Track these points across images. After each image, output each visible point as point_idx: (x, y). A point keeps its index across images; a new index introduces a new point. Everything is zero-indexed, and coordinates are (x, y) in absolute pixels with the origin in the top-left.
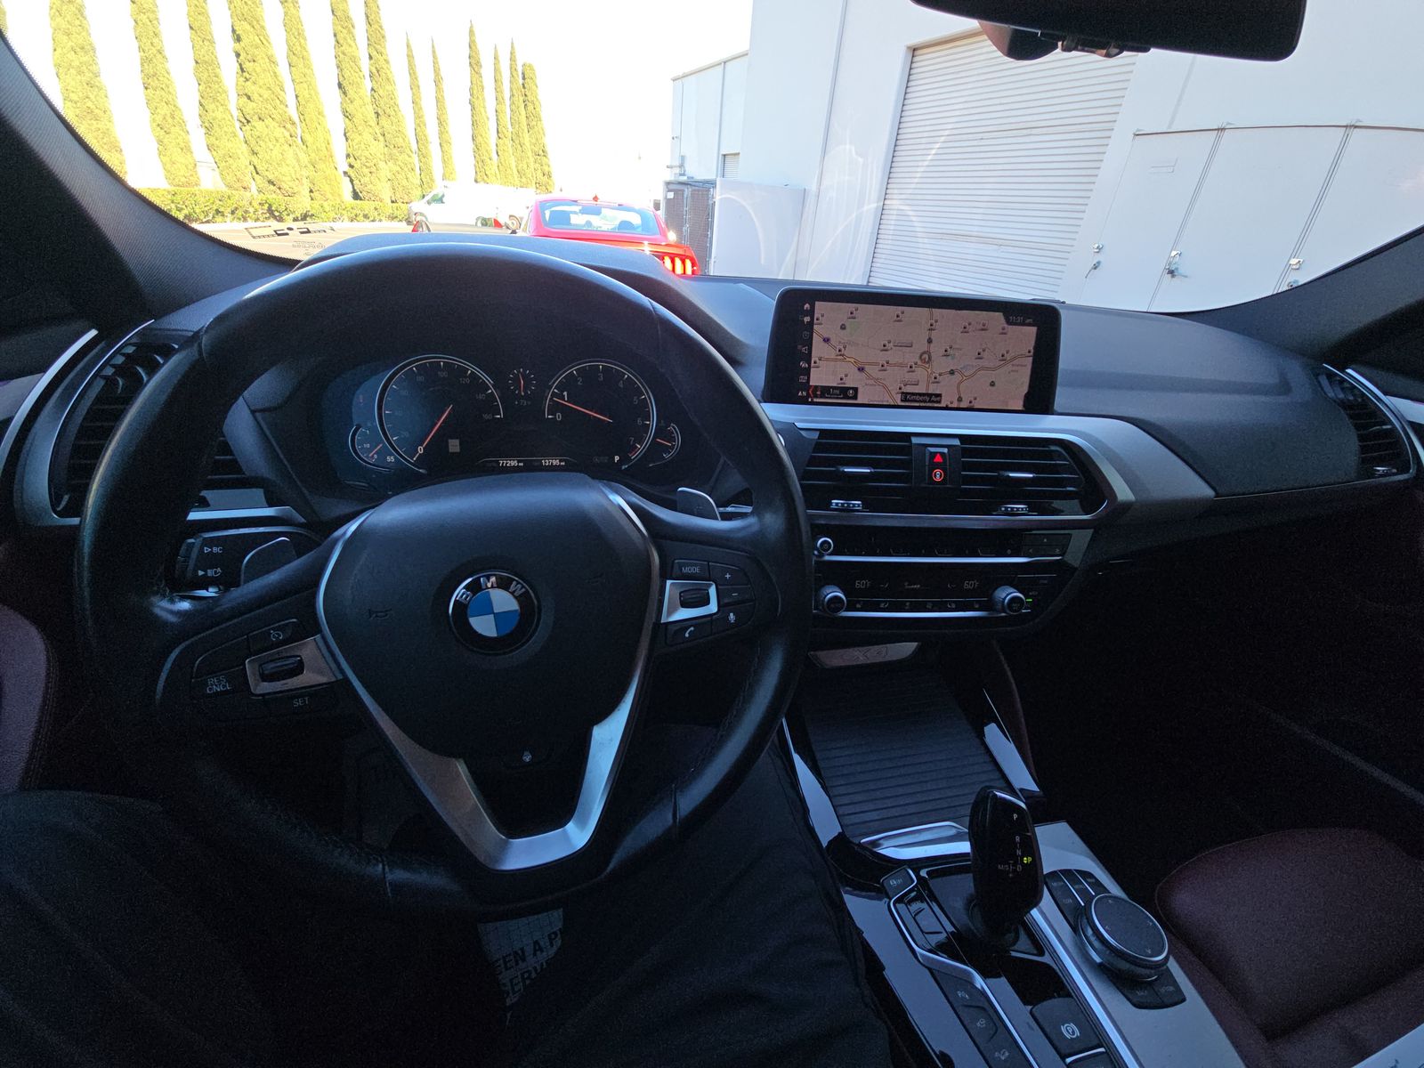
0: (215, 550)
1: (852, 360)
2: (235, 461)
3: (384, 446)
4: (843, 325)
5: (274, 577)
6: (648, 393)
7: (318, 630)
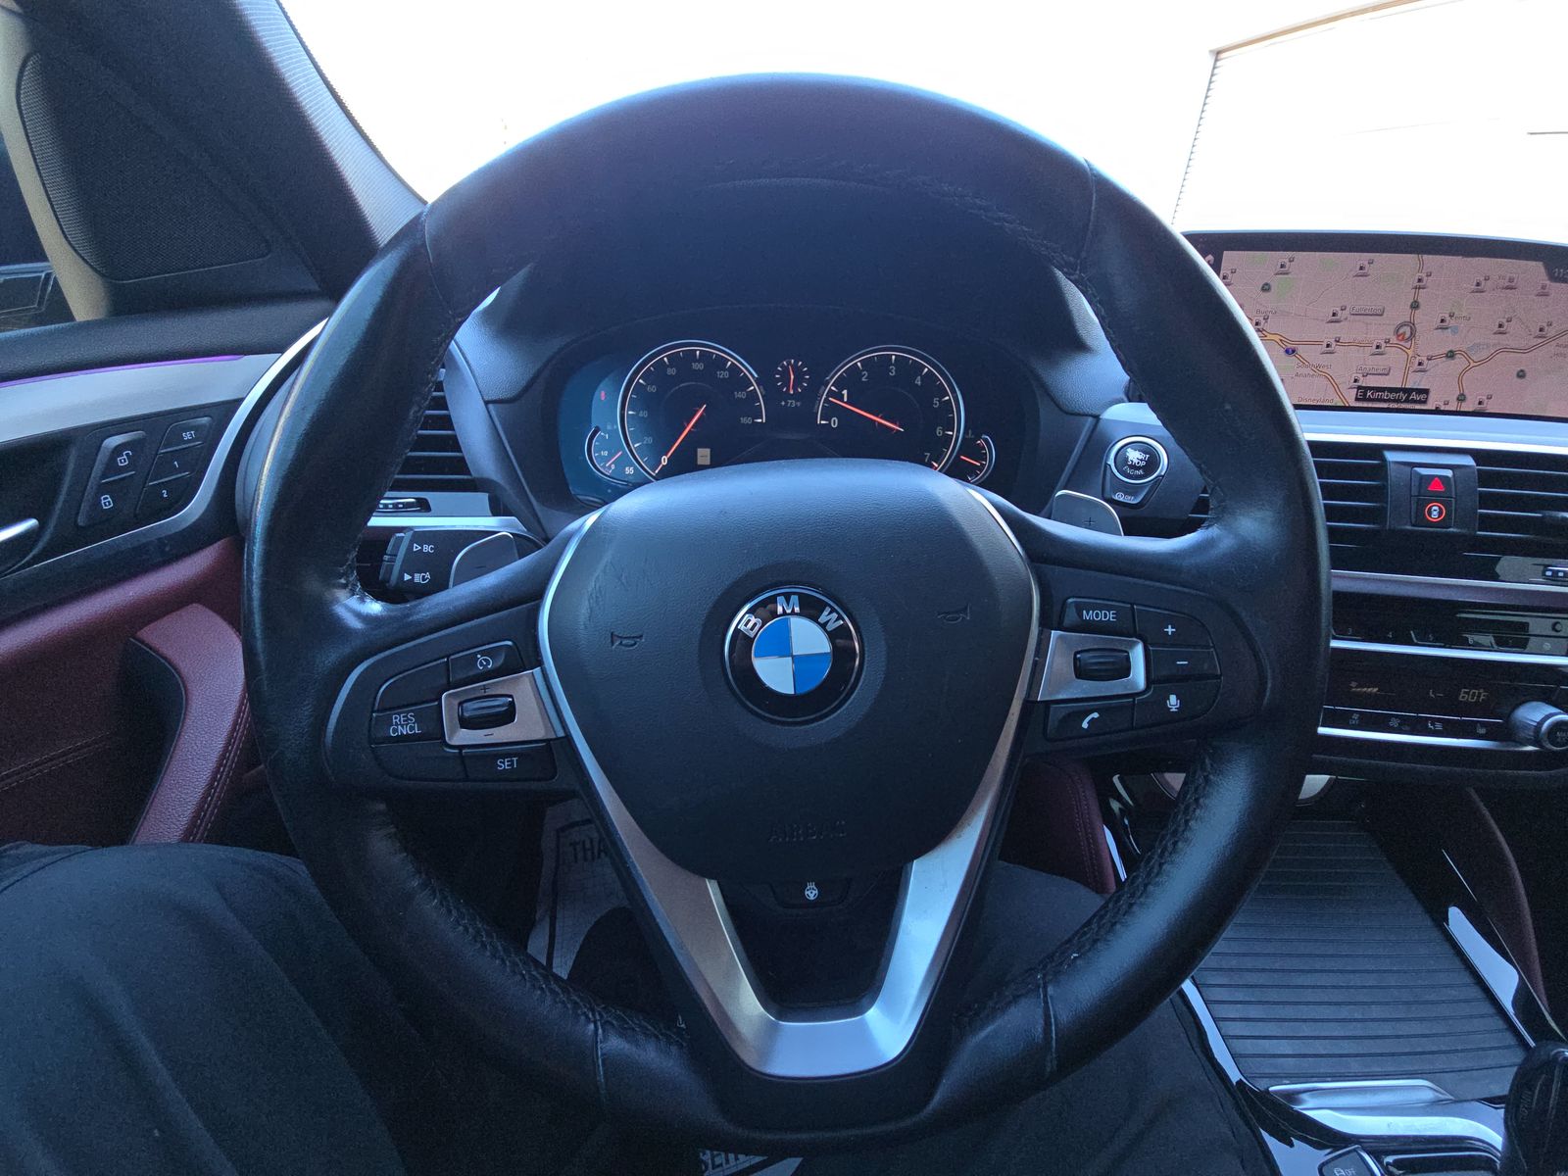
0: (427, 548)
1: (1277, 338)
2: (463, 459)
3: (624, 453)
4: (1267, 284)
5: (490, 580)
6: (953, 392)
7: (539, 663)
